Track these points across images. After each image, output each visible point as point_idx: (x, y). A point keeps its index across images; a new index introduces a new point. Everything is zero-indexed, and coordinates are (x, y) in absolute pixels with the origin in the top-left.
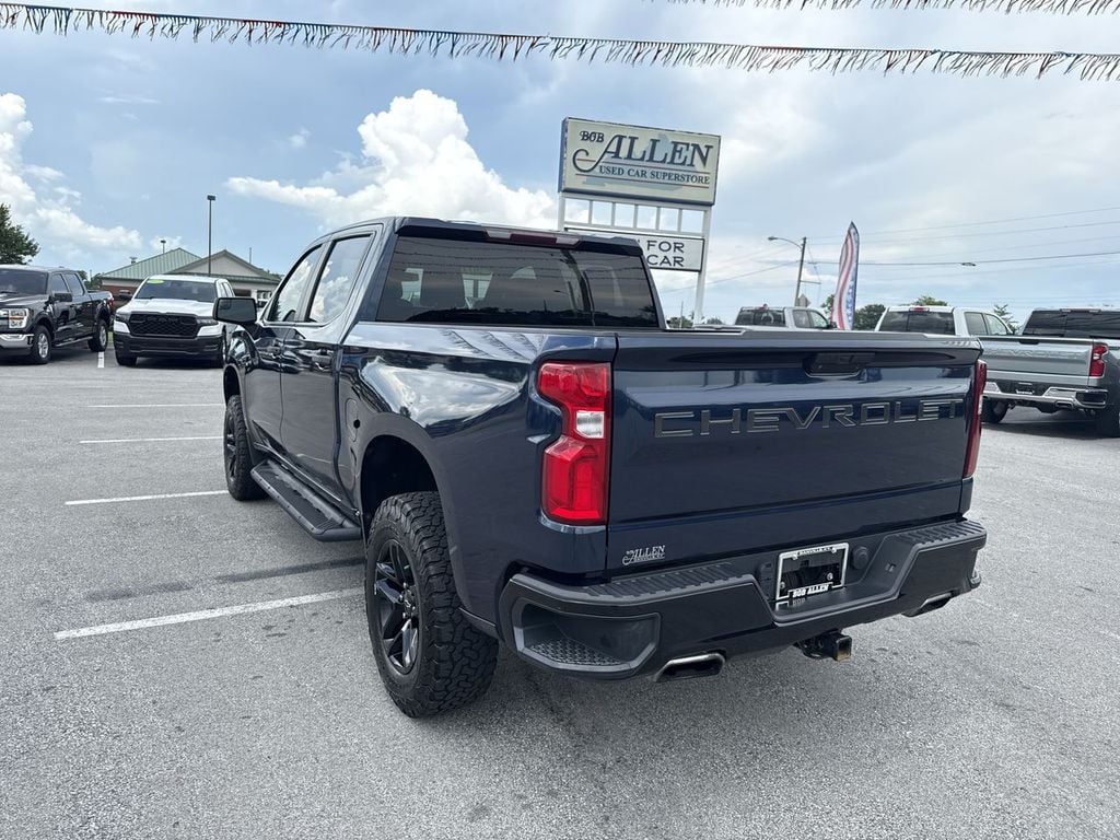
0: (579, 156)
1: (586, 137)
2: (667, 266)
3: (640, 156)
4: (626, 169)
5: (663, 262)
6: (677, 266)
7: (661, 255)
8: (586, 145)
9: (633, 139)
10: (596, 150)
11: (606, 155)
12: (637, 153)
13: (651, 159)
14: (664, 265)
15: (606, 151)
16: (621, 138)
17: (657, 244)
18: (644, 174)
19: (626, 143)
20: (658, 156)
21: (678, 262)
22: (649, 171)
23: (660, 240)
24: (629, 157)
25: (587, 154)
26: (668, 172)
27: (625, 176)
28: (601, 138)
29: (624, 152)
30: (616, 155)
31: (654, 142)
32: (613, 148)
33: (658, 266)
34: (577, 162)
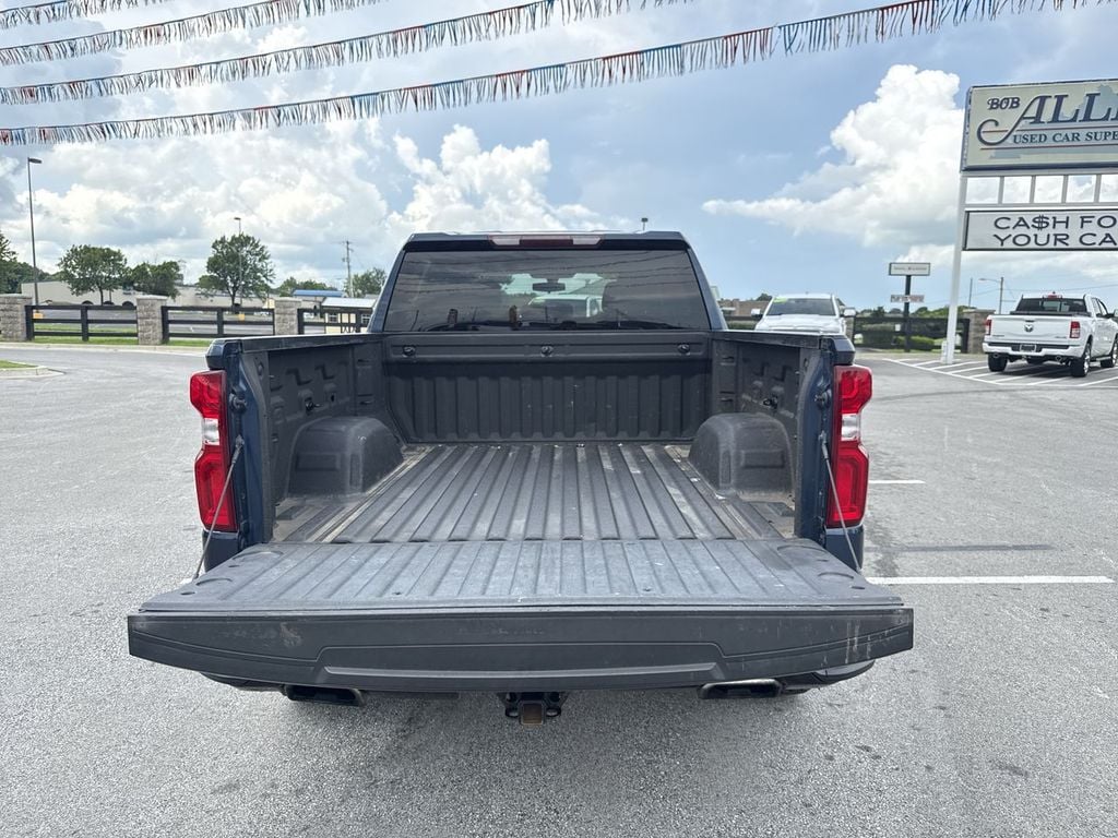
0: (990, 127)
1: (995, 104)
2: (1111, 245)
3: (1070, 116)
4: (1050, 134)
5: (1104, 241)
7: (1101, 233)
8: (996, 114)
9: (1060, 99)
10: (1008, 118)
11: (1023, 122)
12: (1067, 112)
13: (1087, 118)
14: (1104, 245)
15: (1022, 118)
16: (1043, 99)
17: (1095, 221)
18: (1076, 137)
19: (1050, 105)
20: (1098, 112)
22: (1083, 133)
23: (1098, 215)
24: (1055, 119)
25: (997, 124)
26: (1111, 130)
27: (1050, 142)
28: (1016, 103)
29: (1047, 115)
30: (1037, 119)
31: (1092, 97)
32: (1032, 112)
33: (1096, 246)
34: (982, 135)
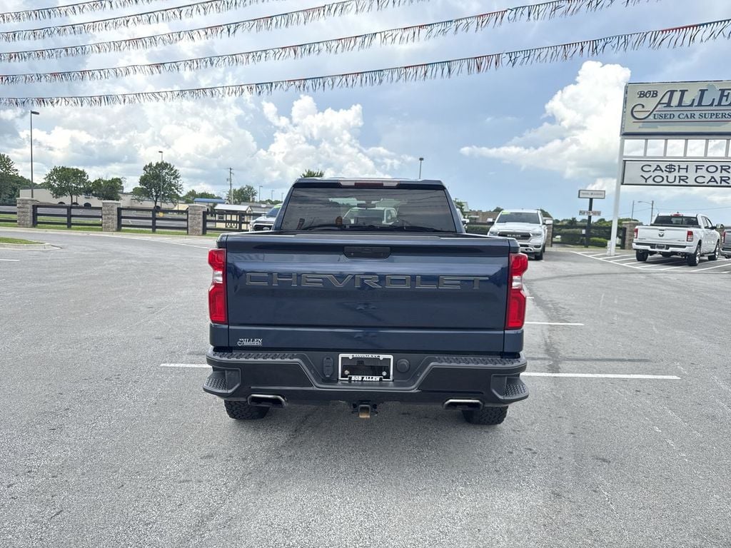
0: (637, 109)
1: (642, 95)
2: (715, 184)
3: (689, 103)
4: (677, 114)
5: (710, 181)
6: (724, 184)
7: (708, 176)
8: (643, 101)
9: (683, 92)
10: (650, 103)
11: (659, 106)
12: (687, 101)
13: (700, 104)
14: (710, 184)
15: (659, 103)
16: (672, 92)
17: (704, 168)
18: (692, 116)
19: (677, 96)
20: (706, 101)
21: (724, 181)
22: (697, 114)
23: (707, 165)
24: (680, 104)
25: (643, 106)
26: (715, 112)
27: (676, 119)
28: (655, 94)
29: (675, 101)
30: (669, 104)
31: (703, 92)
32: (666, 100)
33: (705, 184)
34: (635, 114)
